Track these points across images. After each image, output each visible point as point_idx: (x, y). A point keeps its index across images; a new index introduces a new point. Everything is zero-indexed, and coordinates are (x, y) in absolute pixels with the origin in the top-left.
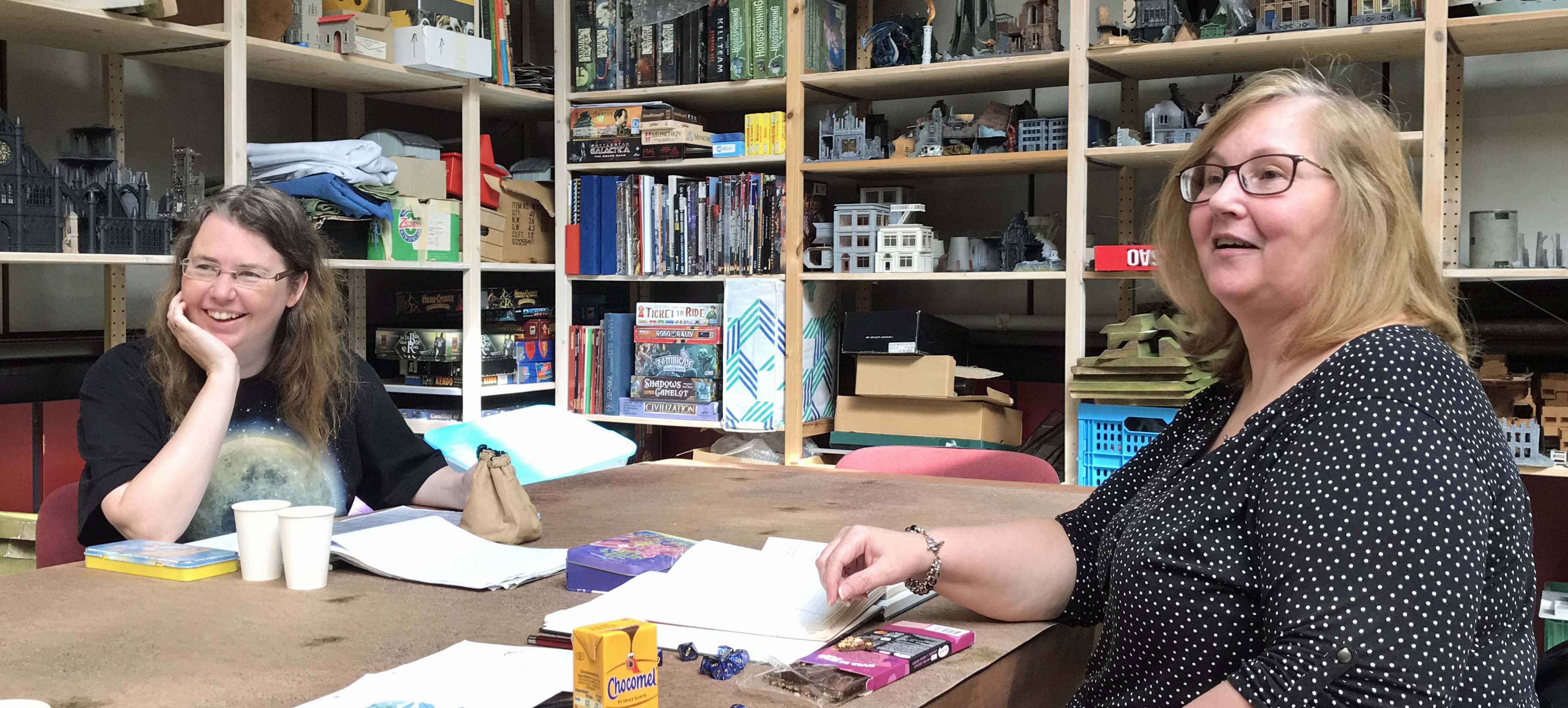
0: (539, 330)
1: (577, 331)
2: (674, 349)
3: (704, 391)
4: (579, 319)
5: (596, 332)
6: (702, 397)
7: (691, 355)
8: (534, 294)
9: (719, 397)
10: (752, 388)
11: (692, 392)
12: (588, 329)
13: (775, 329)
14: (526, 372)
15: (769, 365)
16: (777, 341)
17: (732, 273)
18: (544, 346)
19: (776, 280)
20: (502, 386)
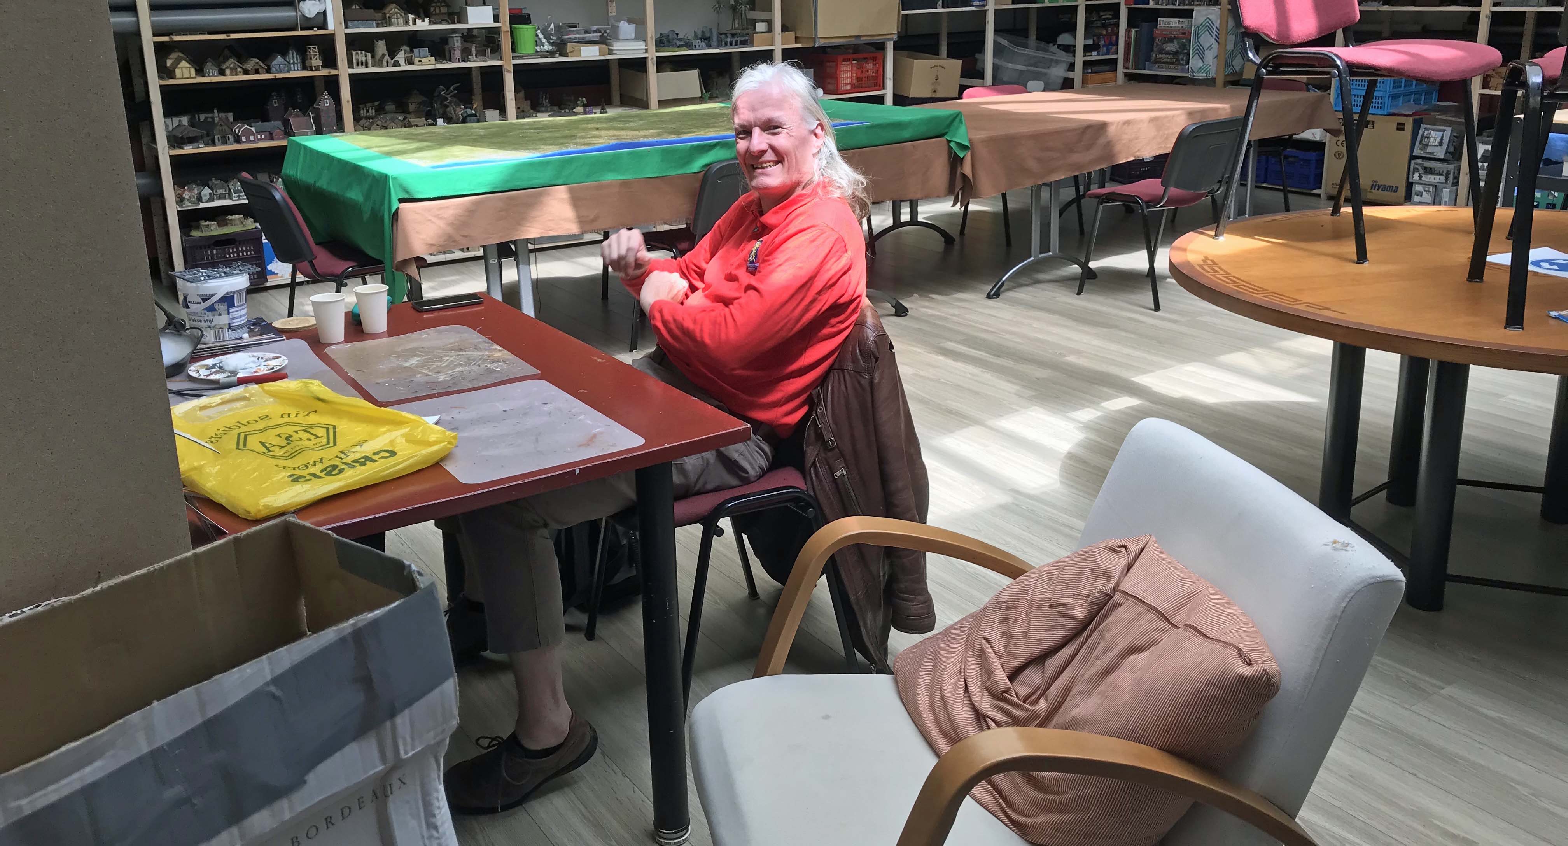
0: (1112, 30)
1: (1129, 31)
2: (1171, 40)
3: (1182, 59)
4: (1131, 24)
5: (1136, 31)
6: (1182, 62)
7: (1178, 43)
8: (1112, 13)
9: (1188, 63)
10: (1202, 59)
11: (1177, 60)
12: (1133, 30)
13: (1214, 31)
14: (1105, 50)
15: (1210, 48)
16: (1214, 36)
17: (1197, 5)
18: (1114, 38)
19: (1216, 8)
20: (1095, 56)
